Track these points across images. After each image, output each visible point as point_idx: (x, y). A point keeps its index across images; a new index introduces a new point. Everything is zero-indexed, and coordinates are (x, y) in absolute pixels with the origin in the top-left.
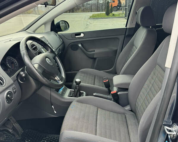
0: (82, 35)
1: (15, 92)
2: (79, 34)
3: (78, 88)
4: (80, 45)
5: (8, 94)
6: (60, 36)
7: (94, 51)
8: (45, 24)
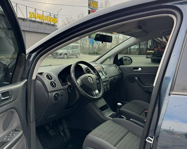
0: (140, 69)
1: (62, 95)
2: (137, 68)
3: (118, 111)
4: (136, 78)
5: (56, 94)
6: (120, 69)
7: (150, 85)
8: (109, 57)
